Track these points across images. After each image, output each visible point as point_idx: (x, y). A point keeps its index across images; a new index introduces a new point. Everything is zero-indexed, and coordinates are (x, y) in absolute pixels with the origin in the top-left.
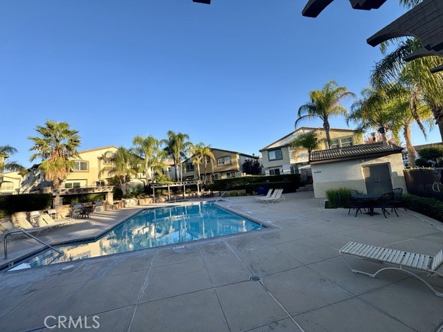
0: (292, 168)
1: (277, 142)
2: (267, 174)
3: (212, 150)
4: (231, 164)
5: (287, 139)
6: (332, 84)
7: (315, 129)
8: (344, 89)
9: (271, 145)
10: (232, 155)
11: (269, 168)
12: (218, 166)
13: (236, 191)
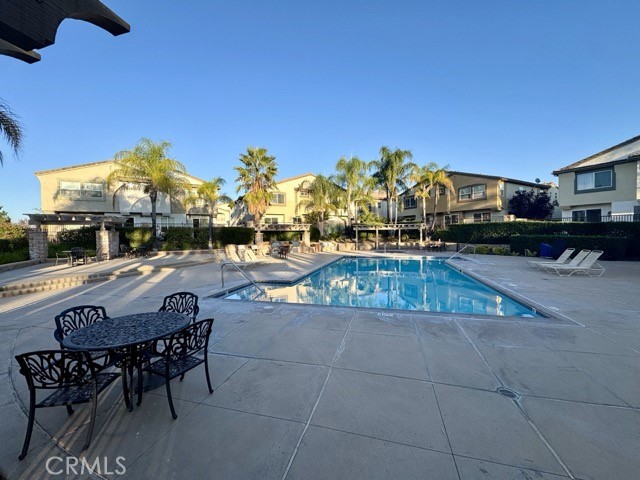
2: (567, 218)
3: (451, 175)
4: (484, 199)
9: (585, 160)
10: (490, 182)
11: (572, 207)
12: (458, 202)
13: (490, 246)
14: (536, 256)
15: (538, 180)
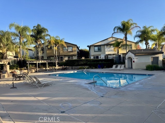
0: (105, 56)
1: (99, 42)
2: (92, 58)
4: (72, 51)
5: (104, 41)
6: (131, 20)
7: (118, 39)
8: (136, 24)
9: (96, 43)
10: (73, 46)
11: (94, 55)
12: (63, 52)
13: (83, 67)
14: (95, 68)
15: (79, 47)
